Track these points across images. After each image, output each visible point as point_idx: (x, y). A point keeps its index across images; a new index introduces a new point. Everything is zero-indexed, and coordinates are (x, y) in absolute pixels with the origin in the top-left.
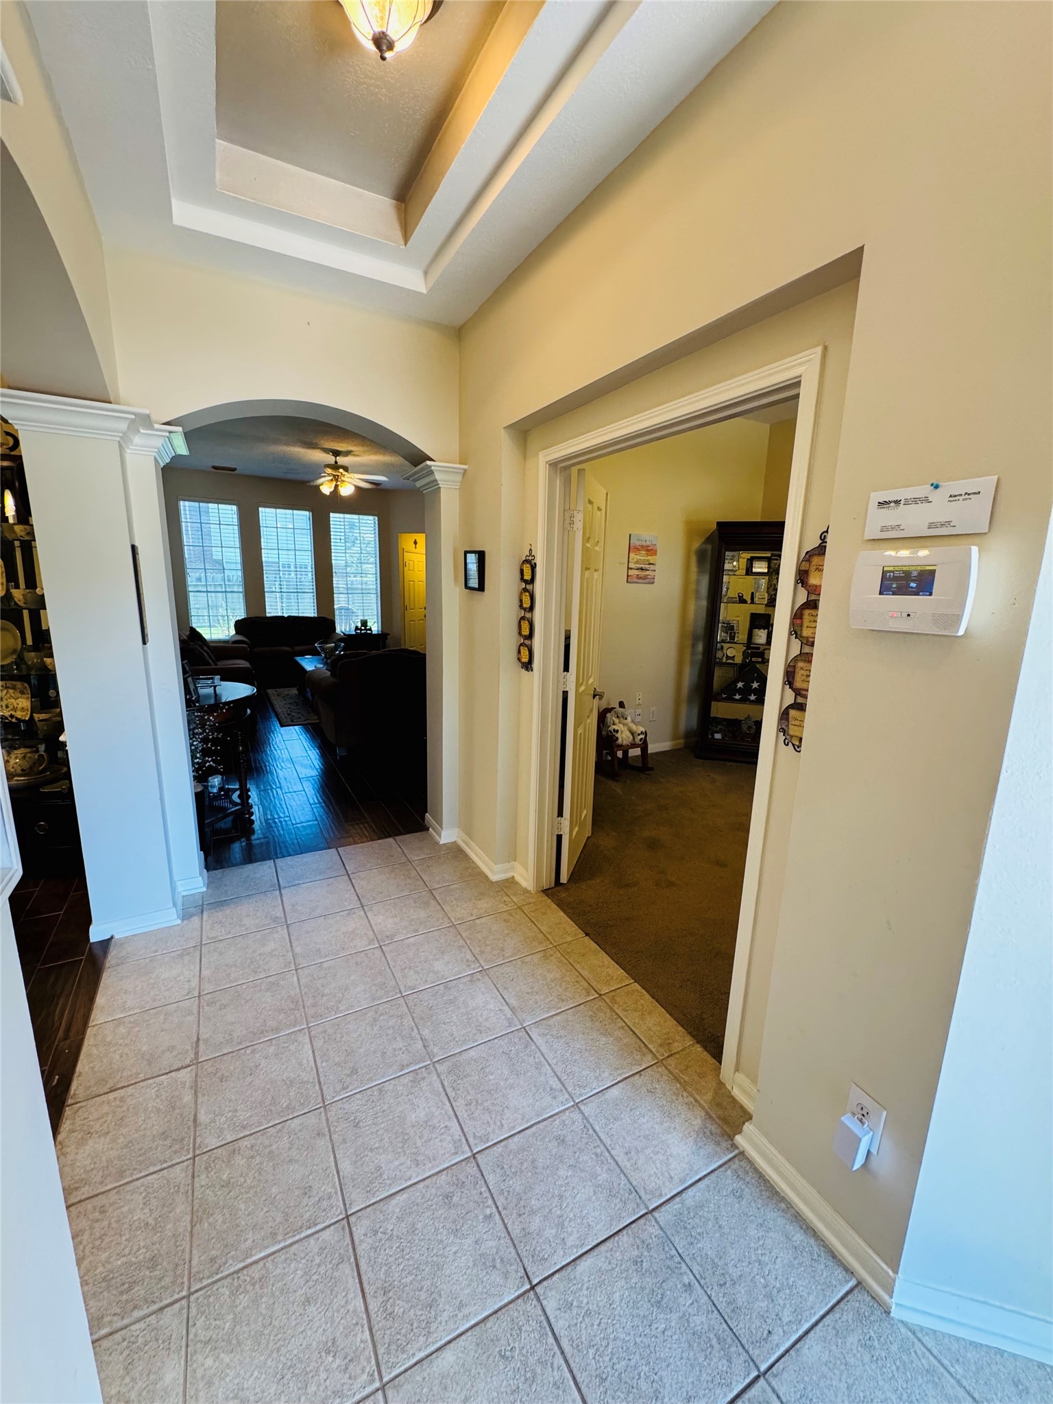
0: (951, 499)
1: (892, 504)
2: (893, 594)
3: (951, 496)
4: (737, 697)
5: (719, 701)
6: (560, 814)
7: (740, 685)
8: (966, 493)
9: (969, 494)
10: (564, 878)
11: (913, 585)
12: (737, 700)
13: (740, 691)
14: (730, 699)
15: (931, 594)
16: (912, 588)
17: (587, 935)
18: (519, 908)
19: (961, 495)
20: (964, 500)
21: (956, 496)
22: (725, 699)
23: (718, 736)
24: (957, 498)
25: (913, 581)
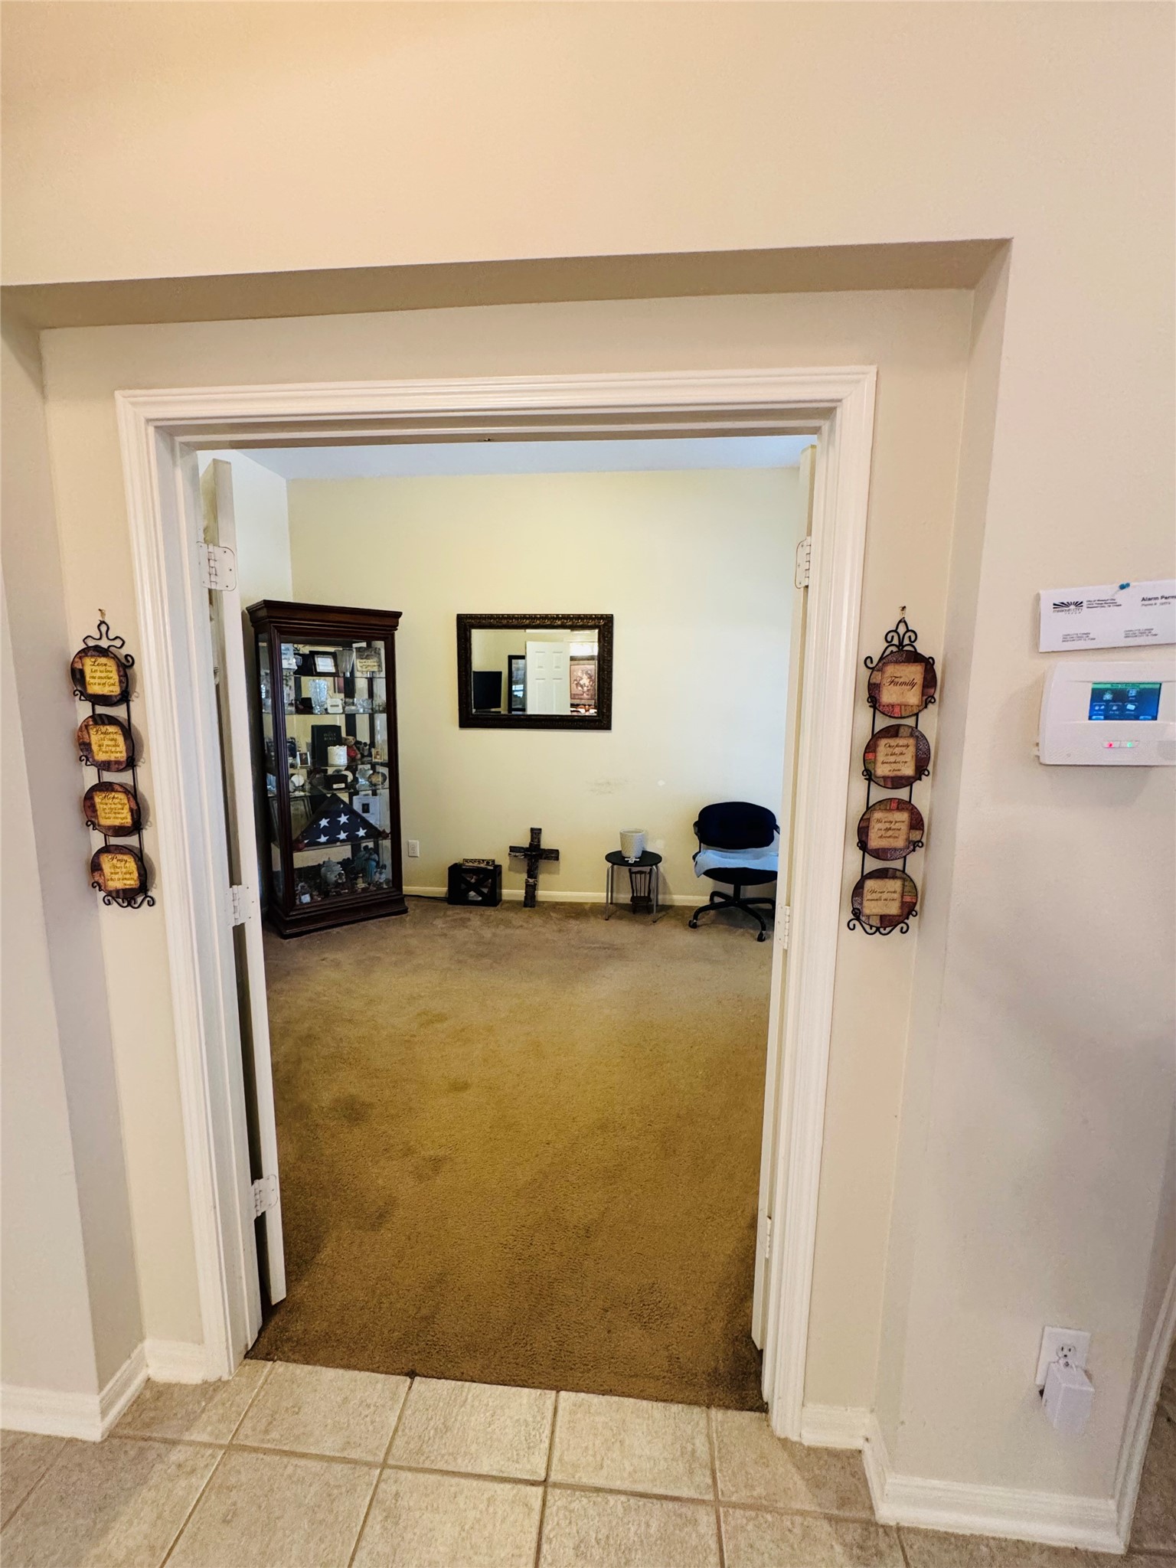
0: (1144, 602)
1: (1072, 607)
2: (1106, 719)
3: (1143, 599)
4: (323, 839)
5: (300, 850)
6: (256, 1173)
7: (324, 822)
8: (1162, 597)
9: (1166, 598)
10: (279, 1291)
11: (1131, 707)
12: (324, 843)
13: (325, 831)
14: (314, 844)
15: (1155, 718)
16: (1129, 710)
17: (412, 1374)
18: (230, 1448)
19: (1157, 598)
20: (1162, 604)
21: (1150, 599)
22: (307, 845)
23: (306, 899)
24: (1153, 602)
25: (1131, 702)
